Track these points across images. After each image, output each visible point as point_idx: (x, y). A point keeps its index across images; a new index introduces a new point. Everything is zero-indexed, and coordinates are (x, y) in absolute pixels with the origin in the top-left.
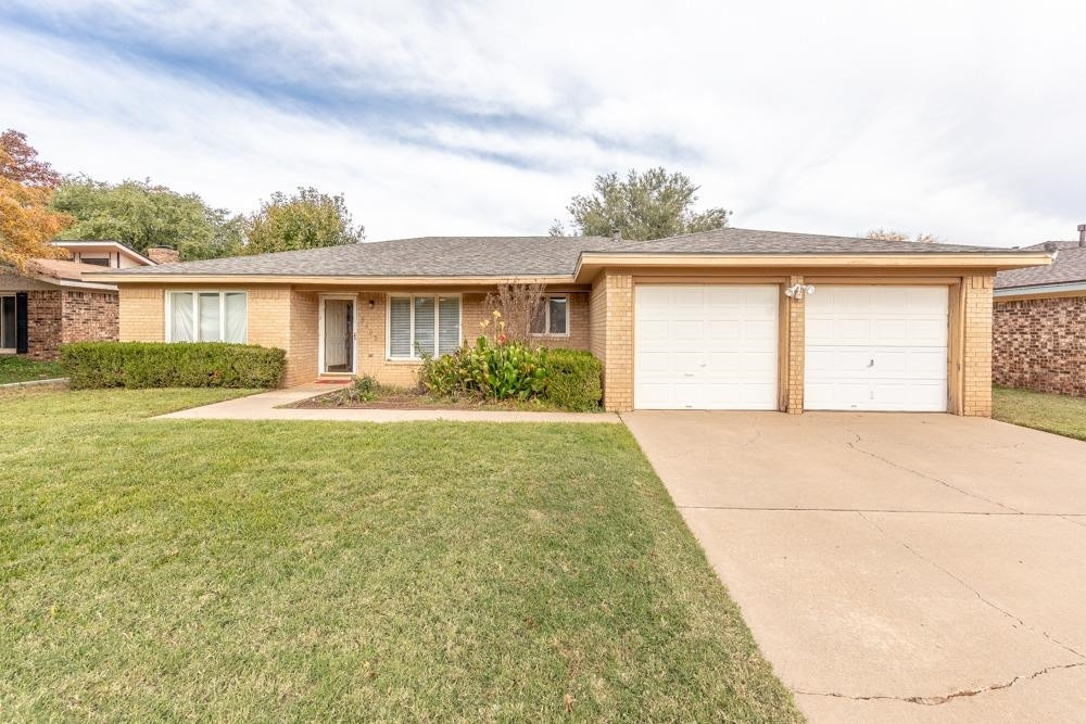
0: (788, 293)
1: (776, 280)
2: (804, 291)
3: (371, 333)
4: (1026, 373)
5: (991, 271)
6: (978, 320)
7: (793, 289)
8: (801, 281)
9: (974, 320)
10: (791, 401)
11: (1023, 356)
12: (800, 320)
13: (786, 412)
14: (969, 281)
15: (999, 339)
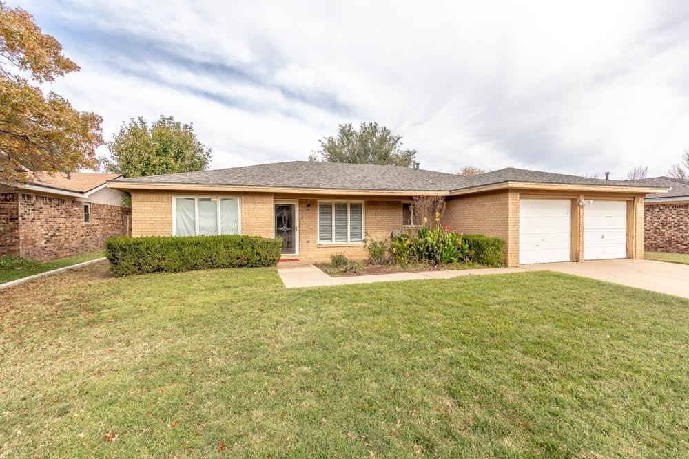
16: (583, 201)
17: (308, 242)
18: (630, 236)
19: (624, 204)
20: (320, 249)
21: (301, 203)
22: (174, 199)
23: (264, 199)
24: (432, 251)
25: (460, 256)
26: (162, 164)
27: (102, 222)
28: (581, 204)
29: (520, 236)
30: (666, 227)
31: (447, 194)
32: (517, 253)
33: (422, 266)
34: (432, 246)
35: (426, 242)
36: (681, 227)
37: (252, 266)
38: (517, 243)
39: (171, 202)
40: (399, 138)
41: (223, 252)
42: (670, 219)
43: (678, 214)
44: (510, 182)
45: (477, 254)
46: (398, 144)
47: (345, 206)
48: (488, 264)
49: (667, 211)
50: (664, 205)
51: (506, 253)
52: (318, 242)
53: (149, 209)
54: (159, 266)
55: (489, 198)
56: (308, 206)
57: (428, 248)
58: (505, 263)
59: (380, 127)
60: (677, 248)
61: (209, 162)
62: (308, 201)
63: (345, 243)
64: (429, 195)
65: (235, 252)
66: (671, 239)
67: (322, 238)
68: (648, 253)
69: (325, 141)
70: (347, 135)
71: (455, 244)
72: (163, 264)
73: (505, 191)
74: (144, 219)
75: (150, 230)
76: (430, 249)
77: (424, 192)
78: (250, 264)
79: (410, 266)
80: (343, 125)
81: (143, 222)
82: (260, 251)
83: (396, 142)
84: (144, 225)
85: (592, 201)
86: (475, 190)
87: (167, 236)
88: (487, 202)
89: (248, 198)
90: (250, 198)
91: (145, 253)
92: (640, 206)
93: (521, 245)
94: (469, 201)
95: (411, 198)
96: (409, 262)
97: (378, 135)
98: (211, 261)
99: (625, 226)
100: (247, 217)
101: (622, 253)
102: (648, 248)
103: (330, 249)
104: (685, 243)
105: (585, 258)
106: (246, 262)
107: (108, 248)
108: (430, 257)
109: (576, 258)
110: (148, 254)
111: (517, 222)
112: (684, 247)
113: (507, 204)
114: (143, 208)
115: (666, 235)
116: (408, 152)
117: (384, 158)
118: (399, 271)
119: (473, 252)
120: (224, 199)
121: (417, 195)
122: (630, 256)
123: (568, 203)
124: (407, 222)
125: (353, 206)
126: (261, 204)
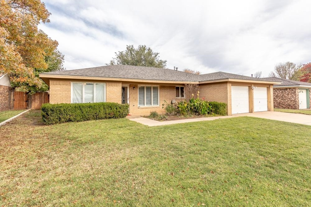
1: (248, 85)
3: (134, 98)
5: (272, 85)
10: (253, 110)
12: (253, 94)
16: (253, 87)
17: (134, 106)
18: (269, 102)
19: (266, 88)
20: (139, 109)
21: (130, 86)
22: (72, 83)
23: (117, 84)
24: (197, 109)
25: (208, 111)
28: (253, 88)
29: (232, 102)
30: (278, 98)
31: (198, 83)
32: (231, 109)
33: (193, 116)
34: (197, 107)
35: (194, 105)
36: (283, 98)
37: (116, 118)
38: (231, 105)
39: (71, 85)
40: (158, 54)
41: (102, 111)
42: (279, 95)
43: (282, 92)
44: (229, 79)
45: (216, 110)
46: (157, 57)
47: (150, 88)
48: (221, 114)
49: (278, 91)
50: (277, 89)
51: (227, 109)
52: (138, 106)
53: (59, 88)
54: (70, 119)
55: (218, 85)
56: (134, 88)
57: (195, 108)
58: (227, 114)
59: (147, 48)
60: (282, 106)
61: (63, 63)
62: (134, 85)
63: (151, 106)
65: (108, 111)
66: (280, 103)
67: (140, 104)
68: (275, 109)
69: (118, 53)
70: (131, 51)
71: (206, 106)
72: (72, 118)
73: (226, 83)
74: (57, 94)
75: (59, 100)
76: (197, 108)
77: (189, 82)
78: (115, 117)
79: (188, 116)
80: (129, 46)
82: (120, 110)
83: (156, 56)
84: (56, 97)
85: (256, 87)
86: (212, 82)
87: (68, 103)
88: (217, 87)
89: (110, 83)
90: (110, 84)
91: (63, 112)
92: (272, 89)
93: (232, 106)
94: (208, 86)
95: (183, 85)
96: (187, 114)
97: (146, 51)
98: (96, 116)
99: (266, 97)
100: (109, 93)
101: (266, 109)
102: (275, 106)
103: (144, 109)
104: (285, 105)
105: (255, 111)
106: (113, 116)
108: (196, 112)
109: (251, 111)
110: (65, 112)
111: (231, 96)
112: (285, 106)
113: (227, 88)
114: (56, 88)
115: (278, 101)
116: (161, 61)
117: (151, 63)
118: (184, 119)
119: (214, 109)
120: (97, 84)
121: (186, 83)
122: (269, 110)
123: (247, 88)
124: (178, 96)
125: (154, 88)
126: (116, 87)
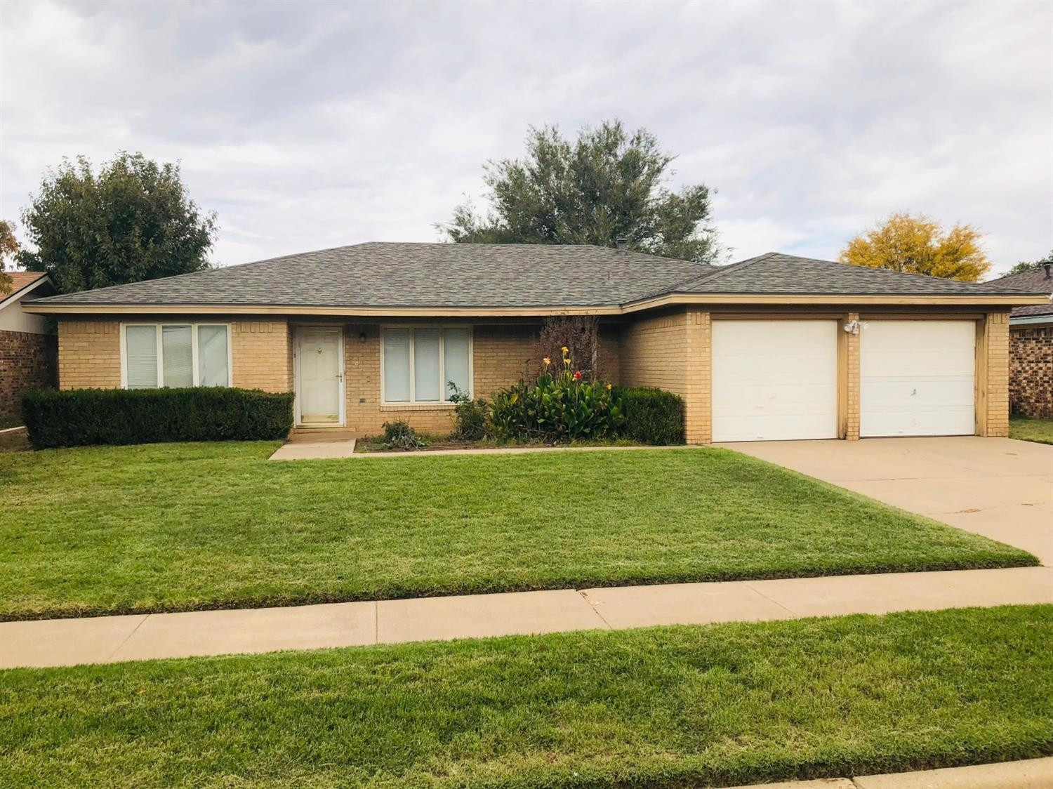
0: (847, 329)
1: (834, 316)
2: (859, 326)
4: (1049, 402)
6: (998, 352)
7: (851, 325)
8: (857, 317)
9: (995, 352)
10: (850, 429)
11: (1046, 385)
12: (856, 353)
13: (845, 439)
14: (991, 318)
15: (1027, 368)
17: (362, 401)
18: (980, 392)
20: (386, 415)
21: (347, 329)
23: (270, 326)
24: (549, 417)
25: (608, 424)
26: (120, 250)
27: (12, 365)
29: (713, 390)
34: (549, 408)
35: (540, 401)
37: (243, 439)
39: (119, 332)
41: (195, 414)
44: (673, 295)
47: (435, 336)
52: (382, 402)
53: (84, 344)
54: (98, 434)
56: (363, 335)
57: (543, 410)
62: (363, 327)
63: (435, 404)
64: (571, 313)
65: (214, 415)
73: (684, 309)
74: (78, 361)
75: (86, 379)
76: (547, 412)
78: (238, 435)
81: (75, 366)
84: (77, 370)
86: (644, 306)
89: (243, 324)
92: (997, 330)
93: (719, 406)
94: (651, 323)
96: (510, 435)
98: (176, 429)
99: (971, 371)
103: (403, 415)
106: (232, 431)
107: (25, 406)
109: (842, 432)
110: (82, 416)
113: (685, 331)
114: (76, 344)
118: (481, 448)
120: (203, 327)
123: (829, 326)
126: (265, 335)
